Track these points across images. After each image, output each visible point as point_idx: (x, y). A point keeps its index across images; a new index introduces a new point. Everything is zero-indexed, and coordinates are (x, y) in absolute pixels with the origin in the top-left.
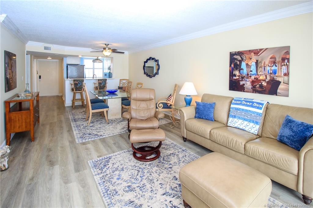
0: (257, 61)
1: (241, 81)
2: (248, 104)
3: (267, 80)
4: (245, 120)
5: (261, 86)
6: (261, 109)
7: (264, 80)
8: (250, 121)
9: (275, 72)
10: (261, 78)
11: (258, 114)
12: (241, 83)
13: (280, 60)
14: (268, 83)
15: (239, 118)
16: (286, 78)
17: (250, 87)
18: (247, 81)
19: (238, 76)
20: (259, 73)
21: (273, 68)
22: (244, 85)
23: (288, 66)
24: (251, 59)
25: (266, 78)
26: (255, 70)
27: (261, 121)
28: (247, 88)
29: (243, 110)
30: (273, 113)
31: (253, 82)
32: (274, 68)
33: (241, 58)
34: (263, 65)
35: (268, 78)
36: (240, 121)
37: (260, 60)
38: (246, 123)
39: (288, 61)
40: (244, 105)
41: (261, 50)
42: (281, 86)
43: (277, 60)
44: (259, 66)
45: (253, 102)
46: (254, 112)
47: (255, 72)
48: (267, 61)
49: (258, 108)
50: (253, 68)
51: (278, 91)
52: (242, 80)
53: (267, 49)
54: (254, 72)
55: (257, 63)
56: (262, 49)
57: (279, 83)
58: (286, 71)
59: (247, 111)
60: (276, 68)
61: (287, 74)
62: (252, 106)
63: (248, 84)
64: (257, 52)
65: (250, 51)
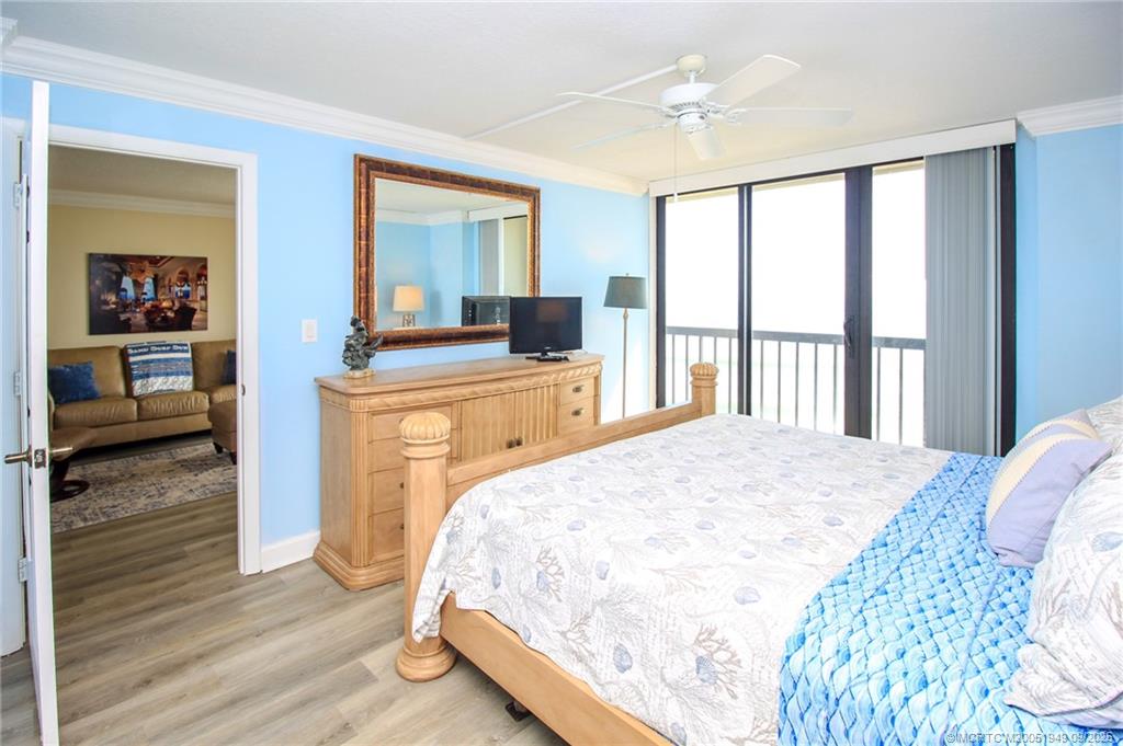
0: (156, 276)
1: (122, 313)
2: (164, 348)
3: (175, 308)
4: (167, 374)
5: (165, 318)
6: (187, 351)
7: (170, 309)
8: (177, 374)
9: (187, 295)
10: (165, 304)
11: (186, 360)
12: (123, 317)
13: (195, 275)
14: (176, 312)
15: (157, 375)
16: (203, 302)
17: (143, 322)
18: (135, 311)
19: (113, 303)
20: (161, 297)
21: (183, 289)
22: (129, 319)
23: (205, 286)
24: (143, 271)
25: (174, 304)
26: (152, 291)
27: (190, 367)
28: (136, 326)
29: (159, 360)
30: (207, 355)
31: (148, 314)
32: (186, 288)
33: (121, 267)
34: (167, 282)
35: (177, 305)
36: (161, 379)
37: (160, 274)
38: (171, 379)
39: (206, 279)
40: (157, 352)
41: (162, 258)
42: (197, 316)
43: (190, 276)
44: (161, 283)
45: (171, 345)
46: (179, 360)
47: (153, 296)
48: (174, 277)
49: (183, 351)
50: (148, 288)
51: (193, 323)
52: (124, 312)
53: (172, 258)
54: (150, 294)
55: (156, 280)
56: (165, 257)
57: (194, 311)
58: (203, 294)
59: (166, 360)
60: (189, 289)
61: (204, 298)
62: (172, 351)
63: (139, 318)
64: (154, 261)
65: (141, 258)
